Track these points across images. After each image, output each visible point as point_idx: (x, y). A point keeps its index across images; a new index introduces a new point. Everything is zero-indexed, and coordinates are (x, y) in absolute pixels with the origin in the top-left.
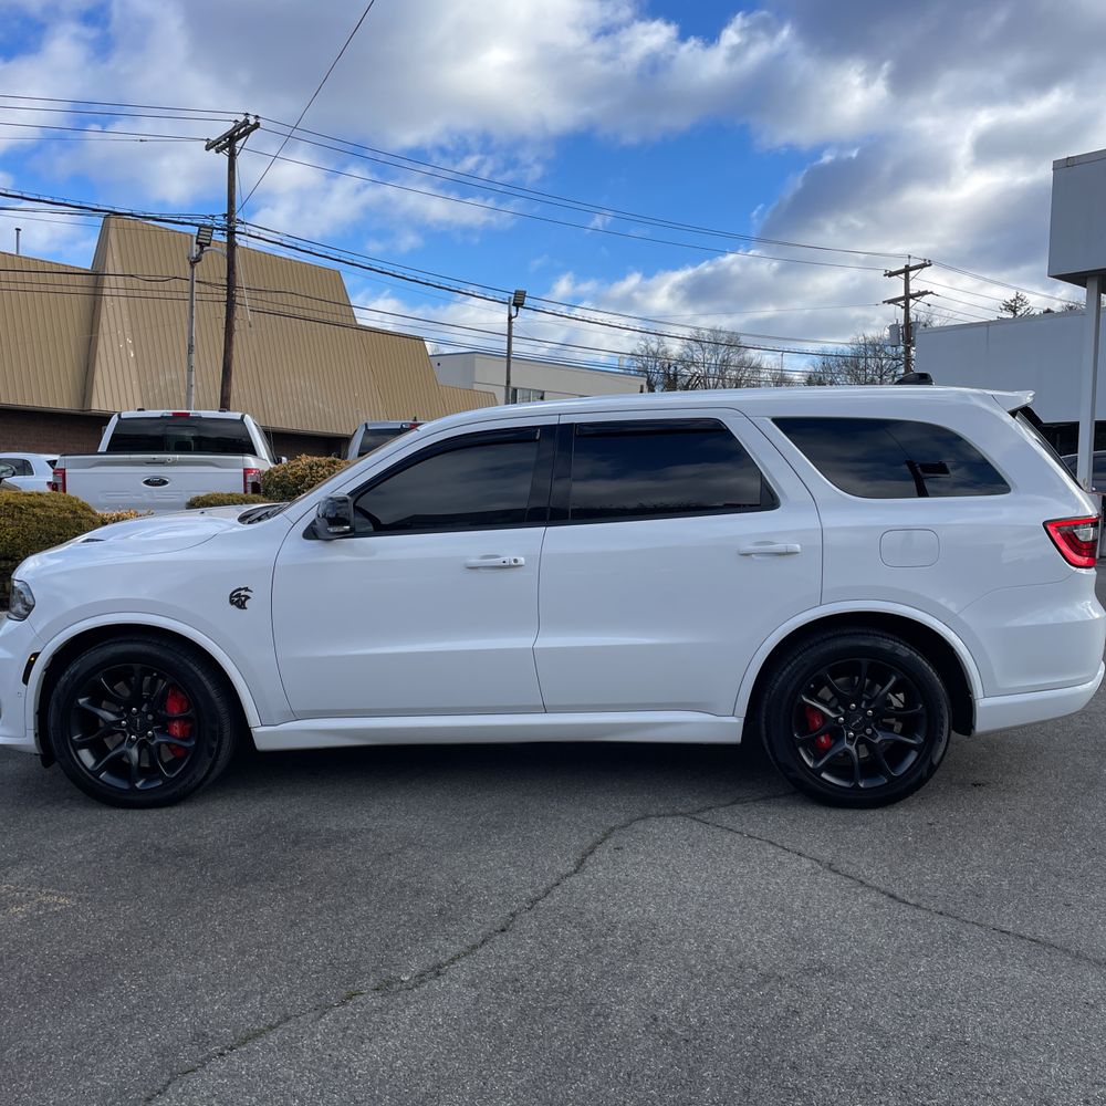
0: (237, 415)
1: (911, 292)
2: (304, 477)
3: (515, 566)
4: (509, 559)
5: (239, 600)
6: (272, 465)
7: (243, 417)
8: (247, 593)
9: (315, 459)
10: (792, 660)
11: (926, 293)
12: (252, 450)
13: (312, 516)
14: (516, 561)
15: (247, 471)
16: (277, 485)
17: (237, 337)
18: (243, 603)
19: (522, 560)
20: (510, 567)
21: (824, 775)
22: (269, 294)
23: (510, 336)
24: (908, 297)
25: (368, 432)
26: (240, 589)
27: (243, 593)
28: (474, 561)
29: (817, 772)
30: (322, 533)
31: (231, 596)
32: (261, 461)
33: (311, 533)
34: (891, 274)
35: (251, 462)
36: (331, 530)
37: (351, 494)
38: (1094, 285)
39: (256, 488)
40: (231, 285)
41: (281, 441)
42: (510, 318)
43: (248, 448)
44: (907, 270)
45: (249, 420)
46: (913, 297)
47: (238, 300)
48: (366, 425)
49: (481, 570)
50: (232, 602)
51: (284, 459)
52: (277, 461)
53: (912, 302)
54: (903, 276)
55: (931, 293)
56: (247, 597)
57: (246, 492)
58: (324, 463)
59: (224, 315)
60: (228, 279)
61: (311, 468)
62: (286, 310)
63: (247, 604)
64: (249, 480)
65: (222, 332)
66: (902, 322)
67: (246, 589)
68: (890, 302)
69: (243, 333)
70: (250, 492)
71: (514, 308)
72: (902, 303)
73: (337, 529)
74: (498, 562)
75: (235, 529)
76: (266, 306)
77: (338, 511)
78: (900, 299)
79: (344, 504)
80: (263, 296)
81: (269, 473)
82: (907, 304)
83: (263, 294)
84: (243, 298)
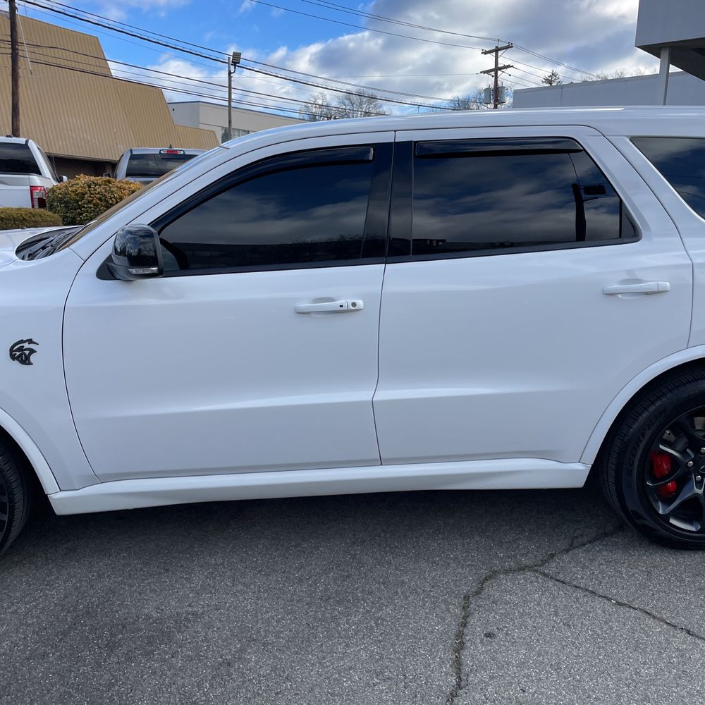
0: (22, 140)
1: (499, 66)
2: (84, 194)
3: (353, 310)
4: (346, 302)
5: (21, 354)
6: (55, 183)
7: (27, 142)
8: (32, 346)
9: (92, 178)
10: (649, 406)
11: (509, 66)
12: (37, 171)
13: (107, 250)
14: (354, 304)
15: (33, 189)
16: (60, 201)
17: (21, 82)
18: (28, 358)
19: (360, 303)
20: (348, 311)
21: (673, 521)
22: (44, 49)
23: (230, 87)
24: (497, 69)
25: (133, 157)
26: (22, 342)
27: (26, 345)
28: (305, 305)
29: (665, 518)
30: (121, 272)
31: (11, 350)
32: (45, 180)
33: (106, 272)
34: (486, 53)
35: (36, 180)
36: (134, 271)
37: (153, 224)
38: (665, 54)
39: (42, 203)
40: (14, 42)
41: (61, 164)
42: (230, 73)
43: (33, 168)
44: (497, 50)
45: (33, 146)
46: (500, 69)
47: (20, 53)
48: (131, 151)
49: (313, 315)
50: (13, 357)
51: (65, 178)
52: (60, 180)
53: (499, 72)
54: (494, 54)
55: (512, 66)
56: (32, 351)
57: (33, 206)
58: (100, 182)
59: (11, 65)
60: (12, 36)
61: (89, 187)
62: (58, 62)
63: (32, 358)
64: (36, 196)
65: (10, 78)
66: (492, 86)
67: (30, 341)
68: (484, 72)
69: (26, 80)
70: (37, 206)
71: (232, 67)
72: (493, 73)
73: (141, 271)
74: (334, 305)
75: (13, 267)
76: (44, 59)
77: (142, 247)
78: (492, 70)
79: (147, 240)
80: (40, 50)
81: (53, 190)
82: (496, 74)
83: (40, 49)
84: (24, 50)
